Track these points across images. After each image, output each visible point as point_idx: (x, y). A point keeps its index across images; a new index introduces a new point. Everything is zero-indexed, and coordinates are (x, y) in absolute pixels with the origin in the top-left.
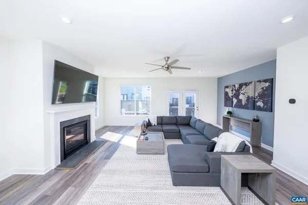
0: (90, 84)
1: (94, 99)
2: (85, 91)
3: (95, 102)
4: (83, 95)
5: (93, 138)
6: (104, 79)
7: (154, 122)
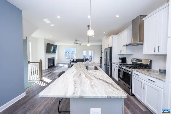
0: (53, 47)
1: (55, 53)
2: (52, 50)
3: (55, 54)
4: (51, 52)
5: (55, 65)
6: (59, 45)
7: (75, 60)
